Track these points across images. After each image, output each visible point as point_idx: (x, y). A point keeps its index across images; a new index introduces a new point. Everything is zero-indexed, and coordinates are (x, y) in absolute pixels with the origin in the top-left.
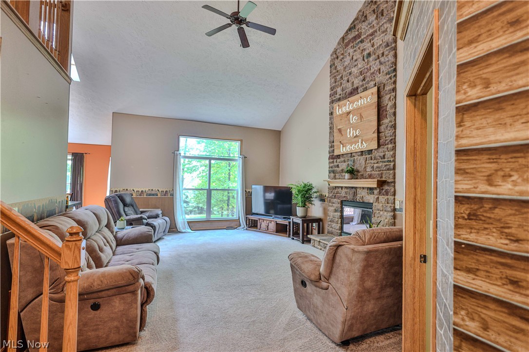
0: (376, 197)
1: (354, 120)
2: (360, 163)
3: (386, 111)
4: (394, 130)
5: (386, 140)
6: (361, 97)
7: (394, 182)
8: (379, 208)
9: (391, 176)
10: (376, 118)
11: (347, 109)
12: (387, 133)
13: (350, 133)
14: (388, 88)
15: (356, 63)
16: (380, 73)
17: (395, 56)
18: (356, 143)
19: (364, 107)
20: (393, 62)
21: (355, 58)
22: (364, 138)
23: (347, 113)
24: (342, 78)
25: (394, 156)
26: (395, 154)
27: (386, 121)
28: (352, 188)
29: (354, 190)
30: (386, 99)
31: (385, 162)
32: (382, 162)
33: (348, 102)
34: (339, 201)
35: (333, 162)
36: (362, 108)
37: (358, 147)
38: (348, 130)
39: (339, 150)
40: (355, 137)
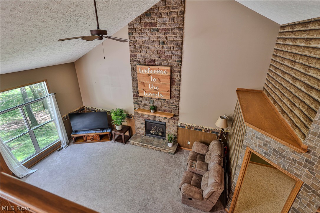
0: (168, 120)
1: (154, 80)
2: (158, 104)
3: (175, 82)
4: (179, 93)
5: (174, 96)
6: (159, 69)
7: (178, 115)
8: (170, 125)
9: (177, 113)
10: (169, 84)
11: (148, 72)
12: (175, 93)
13: (151, 87)
14: (176, 69)
15: (153, 44)
16: (171, 59)
17: (182, 53)
18: (155, 93)
19: (162, 76)
20: (180, 57)
21: (152, 39)
22: (161, 92)
23: (148, 75)
24: (141, 47)
25: (179, 104)
26: (179, 103)
27: (175, 87)
28: (153, 116)
30: (175, 75)
31: (173, 106)
32: (172, 105)
33: (149, 68)
34: (143, 119)
35: (137, 99)
36: (159, 75)
37: (157, 96)
38: (150, 85)
39: (143, 94)
40: (155, 90)
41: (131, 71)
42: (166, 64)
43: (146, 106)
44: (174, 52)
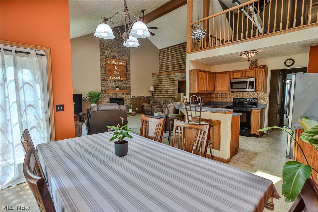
0: (125, 96)
1: (117, 68)
2: (120, 84)
3: (128, 70)
4: (130, 76)
6: (120, 61)
7: (130, 91)
8: (126, 99)
9: (130, 89)
12: (128, 78)
13: (115, 73)
14: (128, 63)
15: (115, 47)
16: (125, 57)
17: (130, 54)
19: (122, 66)
20: (129, 56)
21: (114, 44)
22: (121, 76)
23: (114, 64)
26: (130, 83)
27: (128, 73)
28: (116, 93)
29: (116, 94)
30: (128, 66)
31: (128, 85)
33: (114, 61)
34: (109, 99)
35: (104, 82)
36: (120, 65)
37: (119, 78)
38: (114, 71)
39: (109, 78)
40: (117, 75)
41: (100, 62)
42: (123, 59)
43: (111, 88)
44: (126, 53)
